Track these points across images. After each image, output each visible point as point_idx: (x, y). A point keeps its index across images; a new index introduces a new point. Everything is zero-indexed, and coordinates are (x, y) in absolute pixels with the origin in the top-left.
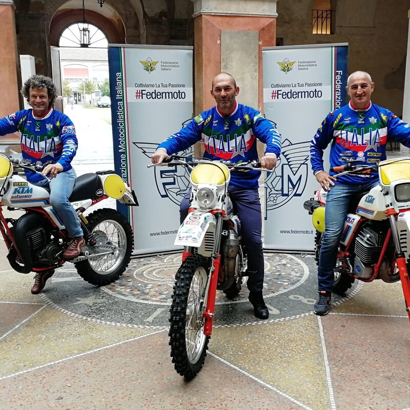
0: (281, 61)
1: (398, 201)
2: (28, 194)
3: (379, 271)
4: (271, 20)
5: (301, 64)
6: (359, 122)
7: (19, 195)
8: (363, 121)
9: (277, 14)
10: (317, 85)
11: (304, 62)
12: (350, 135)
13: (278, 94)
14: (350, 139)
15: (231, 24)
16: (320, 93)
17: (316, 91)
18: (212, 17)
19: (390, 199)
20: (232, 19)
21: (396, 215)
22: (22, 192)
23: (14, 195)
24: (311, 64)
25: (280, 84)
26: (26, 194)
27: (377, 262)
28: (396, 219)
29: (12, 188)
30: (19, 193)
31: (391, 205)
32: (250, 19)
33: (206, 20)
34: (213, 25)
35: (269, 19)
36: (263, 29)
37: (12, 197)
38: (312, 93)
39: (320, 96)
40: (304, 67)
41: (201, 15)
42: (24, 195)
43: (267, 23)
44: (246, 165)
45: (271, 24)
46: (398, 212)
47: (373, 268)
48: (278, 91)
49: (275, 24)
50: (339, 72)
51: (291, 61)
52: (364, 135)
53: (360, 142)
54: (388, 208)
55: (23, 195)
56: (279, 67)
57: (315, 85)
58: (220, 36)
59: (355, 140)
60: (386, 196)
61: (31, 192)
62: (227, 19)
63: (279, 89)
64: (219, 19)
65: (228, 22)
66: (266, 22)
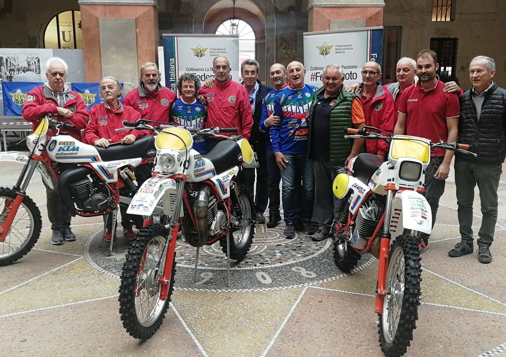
0: (320, 45)
1: (401, 177)
2: (74, 152)
3: (371, 245)
4: (379, 9)
5: (339, 48)
6: (299, 97)
7: (64, 152)
8: (301, 96)
9: (384, 4)
10: (353, 68)
11: (341, 46)
12: (294, 107)
13: (317, 77)
14: (294, 110)
15: (340, 15)
16: (355, 75)
17: (351, 73)
18: (322, 9)
19: (395, 173)
20: (341, 9)
21: (395, 192)
22: (67, 150)
23: (59, 152)
24: (347, 47)
25: (319, 67)
26: (72, 152)
27: (371, 236)
28: (394, 195)
29: (58, 146)
30: (64, 150)
31: (393, 180)
32: (358, 9)
33: (317, 12)
34: (323, 16)
35: (377, 8)
36: (370, 18)
37: (57, 154)
38: (347, 75)
39: (355, 77)
40: (342, 51)
41: (312, 8)
42: (70, 152)
43: (375, 12)
44: (209, 131)
45: (378, 13)
46: (397, 188)
47: (367, 240)
48: (316, 73)
49: (382, 12)
50: (374, 54)
51: (329, 45)
52: (304, 106)
53: (302, 112)
54: (389, 182)
55: (68, 152)
56: (318, 51)
57: (350, 68)
58: (329, 25)
59: (298, 111)
60: (390, 170)
61: (78, 150)
62: (337, 10)
63: (318, 71)
64: (329, 10)
65: (337, 13)
66: (373, 11)
